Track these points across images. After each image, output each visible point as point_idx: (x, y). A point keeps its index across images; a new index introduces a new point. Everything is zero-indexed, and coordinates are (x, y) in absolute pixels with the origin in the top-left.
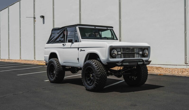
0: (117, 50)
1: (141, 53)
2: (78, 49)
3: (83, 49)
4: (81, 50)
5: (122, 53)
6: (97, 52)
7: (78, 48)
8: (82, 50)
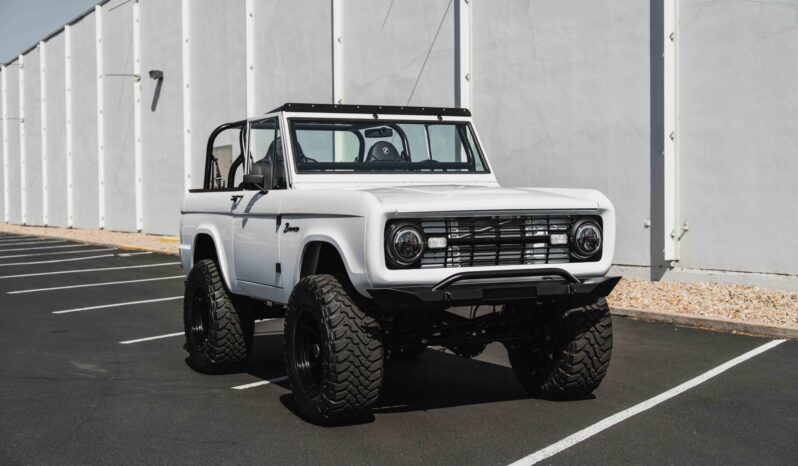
0: (426, 231)
1: (559, 239)
2: (279, 223)
3: (293, 223)
4: (287, 224)
5: (450, 243)
6: (336, 240)
7: (279, 218)
8: (291, 225)
